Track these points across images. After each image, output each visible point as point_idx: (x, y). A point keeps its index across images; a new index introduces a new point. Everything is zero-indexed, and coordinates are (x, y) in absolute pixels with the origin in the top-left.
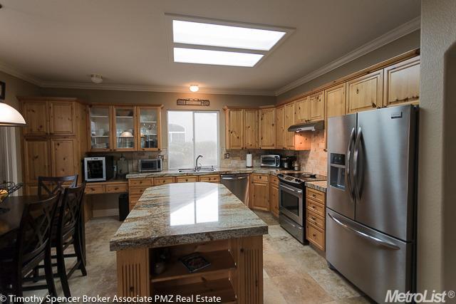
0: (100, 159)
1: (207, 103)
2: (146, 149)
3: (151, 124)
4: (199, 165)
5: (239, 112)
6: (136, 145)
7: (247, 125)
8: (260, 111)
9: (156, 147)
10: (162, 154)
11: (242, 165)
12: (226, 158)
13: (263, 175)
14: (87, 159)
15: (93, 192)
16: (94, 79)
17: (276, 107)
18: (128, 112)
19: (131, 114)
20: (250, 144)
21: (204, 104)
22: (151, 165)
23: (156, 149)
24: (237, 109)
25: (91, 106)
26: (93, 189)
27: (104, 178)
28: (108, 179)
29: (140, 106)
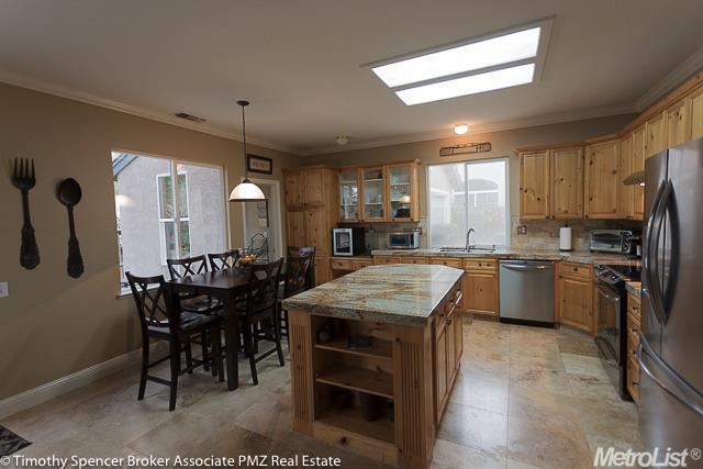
0: (347, 230)
1: (487, 148)
2: (397, 220)
3: (405, 187)
4: (471, 244)
5: (540, 156)
6: (385, 214)
7: (559, 177)
8: (587, 147)
9: (408, 216)
10: (420, 225)
11: (552, 246)
12: (520, 233)
13: (582, 265)
14: (336, 231)
15: (341, 268)
16: (339, 141)
17: (620, 137)
18: (377, 174)
19: (380, 177)
20: (564, 209)
21: (483, 150)
22: (404, 241)
23: (408, 219)
24: (536, 151)
25: (340, 171)
26: (341, 264)
27: (351, 254)
28: (355, 254)
29: (390, 164)
